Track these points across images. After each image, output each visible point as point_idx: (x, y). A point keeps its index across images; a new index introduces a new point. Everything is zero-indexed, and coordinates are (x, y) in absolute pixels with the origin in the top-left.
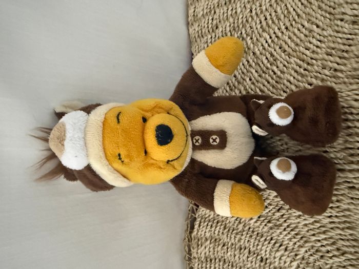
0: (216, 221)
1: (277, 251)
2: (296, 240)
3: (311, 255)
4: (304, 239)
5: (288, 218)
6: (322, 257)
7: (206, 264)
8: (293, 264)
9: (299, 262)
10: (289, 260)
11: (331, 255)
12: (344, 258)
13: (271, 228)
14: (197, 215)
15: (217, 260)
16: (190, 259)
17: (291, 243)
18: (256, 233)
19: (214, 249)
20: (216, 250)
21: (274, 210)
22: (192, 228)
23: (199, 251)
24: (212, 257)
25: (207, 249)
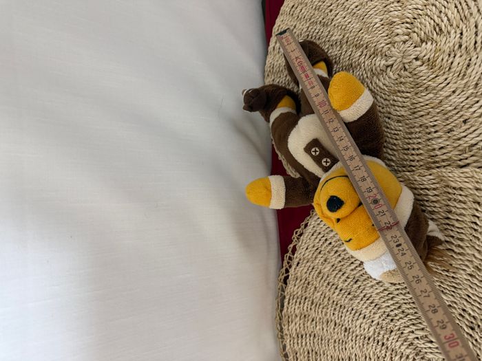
0: (304, 297)
1: (358, 319)
2: (371, 308)
3: (384, 320)
4: (378, 306)
5: (364, 289)
6: (392, 320)
7: (298, 340)
8: (370, 329)
9: (374, 327)
10: (367, 326)
11: (398, 318)
12: (407, 319)
13: (351, 300)
14: (286, 293)
15: (308, 335)
16: (282, 337)
17: (368, 311)
18: (339, 305)
19: (304, 324)
20: (306, 325)
21: (352, 283)
22: (283, 306)
23: (290, 327)
24: (303, 332)
25: (297, 325)
